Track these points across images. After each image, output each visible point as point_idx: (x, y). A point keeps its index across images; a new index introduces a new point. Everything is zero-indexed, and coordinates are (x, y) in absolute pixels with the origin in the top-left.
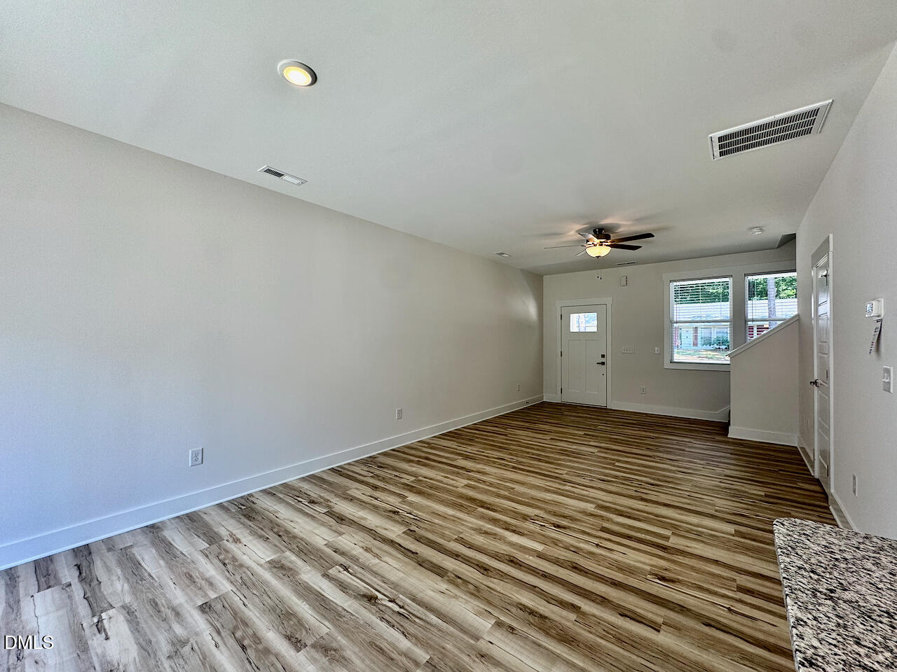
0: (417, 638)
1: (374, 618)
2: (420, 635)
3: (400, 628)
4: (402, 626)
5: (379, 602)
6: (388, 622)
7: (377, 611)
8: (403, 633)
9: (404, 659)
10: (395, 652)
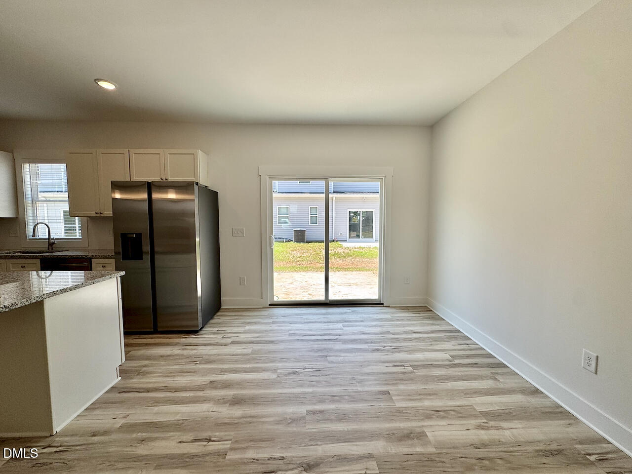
0: (245, 463)
1: (289, 455)
2: (243, 467)
3: (263, 462)
4: (263, 464)
5: (300, 469)
6: (275, 459)
7: (292, 460)
8: (257, 460)
9: (243, 446)
10: (253, 446)
